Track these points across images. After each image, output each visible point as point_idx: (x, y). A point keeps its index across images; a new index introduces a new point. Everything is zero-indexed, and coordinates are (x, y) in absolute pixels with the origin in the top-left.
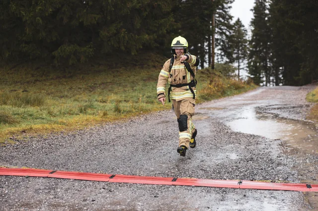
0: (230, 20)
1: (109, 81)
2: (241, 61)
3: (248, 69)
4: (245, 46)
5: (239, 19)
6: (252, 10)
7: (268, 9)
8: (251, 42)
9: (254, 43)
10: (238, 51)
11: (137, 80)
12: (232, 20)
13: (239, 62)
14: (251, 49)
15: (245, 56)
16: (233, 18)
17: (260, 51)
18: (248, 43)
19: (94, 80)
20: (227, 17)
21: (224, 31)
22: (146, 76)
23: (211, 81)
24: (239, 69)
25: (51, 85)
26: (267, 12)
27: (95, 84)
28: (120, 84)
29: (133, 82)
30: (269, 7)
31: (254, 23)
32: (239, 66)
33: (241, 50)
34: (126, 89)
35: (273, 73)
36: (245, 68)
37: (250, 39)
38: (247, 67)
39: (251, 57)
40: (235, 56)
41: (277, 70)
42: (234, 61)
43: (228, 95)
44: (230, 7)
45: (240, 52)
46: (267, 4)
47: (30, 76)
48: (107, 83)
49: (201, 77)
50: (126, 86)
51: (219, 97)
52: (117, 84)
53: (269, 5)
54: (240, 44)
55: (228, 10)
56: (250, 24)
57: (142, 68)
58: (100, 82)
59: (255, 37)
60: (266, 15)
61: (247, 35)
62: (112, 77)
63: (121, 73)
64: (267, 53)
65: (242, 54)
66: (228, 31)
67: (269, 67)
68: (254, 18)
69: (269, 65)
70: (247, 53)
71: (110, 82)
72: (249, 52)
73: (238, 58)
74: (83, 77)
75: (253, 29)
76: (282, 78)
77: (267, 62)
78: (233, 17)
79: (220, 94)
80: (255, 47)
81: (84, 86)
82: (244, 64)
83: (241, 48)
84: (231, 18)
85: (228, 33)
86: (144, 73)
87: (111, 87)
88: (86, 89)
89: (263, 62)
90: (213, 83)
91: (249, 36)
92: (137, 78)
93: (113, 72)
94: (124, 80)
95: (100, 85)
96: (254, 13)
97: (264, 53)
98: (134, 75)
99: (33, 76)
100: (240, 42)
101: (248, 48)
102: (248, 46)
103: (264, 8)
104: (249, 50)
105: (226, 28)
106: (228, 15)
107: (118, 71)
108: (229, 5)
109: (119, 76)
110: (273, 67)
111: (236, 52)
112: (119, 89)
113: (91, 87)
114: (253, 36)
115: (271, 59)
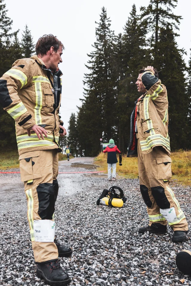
1: (15, 154)
2: (63, 147)
4: (65, 139)
6: (69, 122)
7: (77, 122)
8: (68, 138)
9: (70, 138)
10: (62, 142)
14: (68, 141)
17: (73, 142)
18: (67, 138)
26: (76, 123)
30: (77, 121)
31: (70, 128)
33: (63, 142)
37: (68, 136)
39: (68, 144)
41: (81, 151)
45: (63, 143)
46: (76, 119)
54: (63, 139)
56: (68, 129)
60: (76, 125)
64: (76, 143)
65: (64, 144)
69: (77, 149)
72: (67, 143)
75: (69, 131)
76: (84, 155)
77: (76, 147)
80: (70, 140)
83: (63, 141)
91: (68, 135)
95: (12, 156)
97: (75, 143)
102: (67, 140)
103: (75, 121)
104: (68, 142)
110: (79, 150)
111: (61, 142)
114: (70, 134)
115: (78, 146)
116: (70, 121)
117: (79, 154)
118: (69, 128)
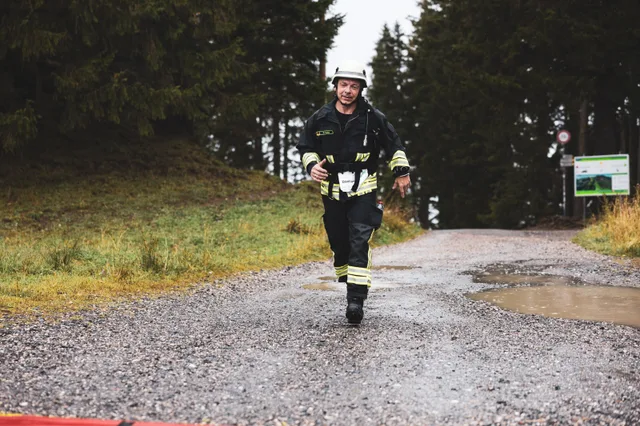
6: (370, 64)
11: (154, 202)
19: (44, 202)
22: (176, 193)
27: (45, 211)
28: (114, 213)
29: (145, 208)
30: (408, 58)
34: (133, 223)
46: (405, 53)
48: (79, 208)
50: (130, 217)
52: (105, 211)
57: (164, 173)
58: (58, 207)
62: (90, 194)
63: (113, 186)
71: (87, 208)
74: (12, 194)
81: (18, 216)
86: (168, 188)
87: (91, 219)
88: (25, 223)
92: (154, 197)
93: (91, 183)
94: (122, 203)
95: (60, 213)
98: (145, 191)
103: (399, 61)
107: (103, 181)
109: (106, 192)
112: (113, 224)
113: (36, 219)
116: (375, 59)
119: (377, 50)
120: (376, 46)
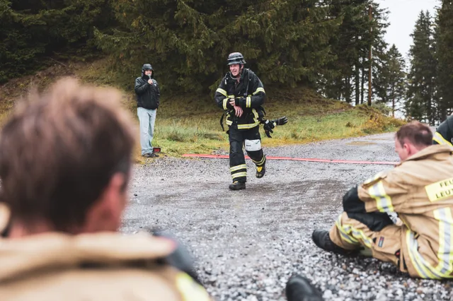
0: (384, 48)
2: (396, 100)
3: (405, 110)
4: (402, 81)
5: (394, 46)
6: (412, 35)
7: (433, 34)
8: (409, 76)
9: (414, 77)
12: (386, 48)
13: (393, 101)
14: (410, 84)
15: (402, 93)
16: (387, 46)
17: (422, 88)
18: (406, 77)
20: (380, 44)
21: (376, 61)
23: (372, 117)
24: (393, 111)
25: (207, 118)
26: (431, 37)
30: (434, 31)
31: (414, 51)
32: (394, 106)
33: (397, 86)
35: (438, 116)
36: (402, 110)
37: (409, 72)
38: (404, 108)
39: (409, 95)
40: (388, 93)
42: (387, 100)
43: (389, 131)
44: (384, 32)
45: (395, 89)
46: (432, 28)
47: (184, 109)
49: (359, 112)
51: (381, 132)
53: (434, 29)
54: (395, 78)
55: (382, 35)
56: (408, 53)
59: (414, 70)
60: (431, 41)
61: (404, 66)
64: (430, 90)
65: (398, 92)
66: (381, 62)
67: (434, 108)
68: (414, 45)
69: (432, 106)
70: (405, 90)
72: (407, 89)
73: (392, 97)
75: (412, 58)
77: (430, 102)
78: (387, 44)
79: (381, 129)
82: (400, 104)
83: (396, 84)
84: (384, 45)
85: (380, 65)
89: (425, 101)
90: (374, 118)
91: (407, 68)
96: (414, 39)
97: (427, 89)
99: (187, 109)
100: (395, 75)
101: (406, 83)
102: (405, 81)
103: (428, 33)
104: (409, 87)
105: (378, 58)
106: (381, 41)
108: (383, 29)
110: (438, 108)
111: (390, 88)
114: (413, 68)
115: (436, 98)
116: (415, 32)
117: (437, 120)
118: (411, 50)
119: (416, 26)
120: (416, 24)
